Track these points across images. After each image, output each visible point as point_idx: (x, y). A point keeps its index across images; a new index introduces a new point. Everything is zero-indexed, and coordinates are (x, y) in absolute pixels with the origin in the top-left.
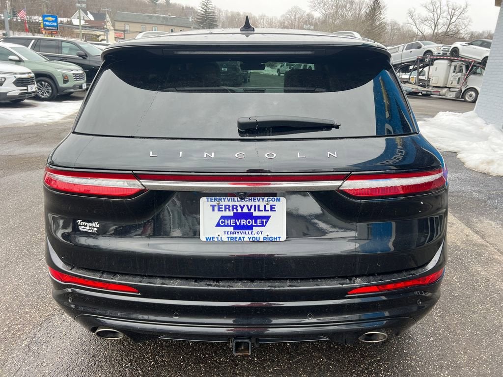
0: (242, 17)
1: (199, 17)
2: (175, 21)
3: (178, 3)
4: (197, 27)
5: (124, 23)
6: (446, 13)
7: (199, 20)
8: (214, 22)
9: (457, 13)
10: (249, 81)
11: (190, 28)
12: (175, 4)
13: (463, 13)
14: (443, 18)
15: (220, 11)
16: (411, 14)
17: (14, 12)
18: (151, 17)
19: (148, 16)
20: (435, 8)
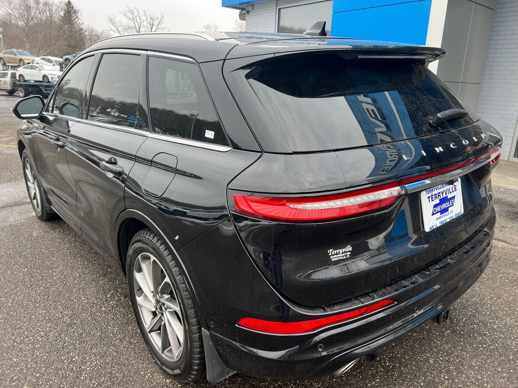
6: (146, 22)
9: (156, 23)
13: (161, 23)
14: (144, 27)
16: (111, 21)
20: (134, 16)
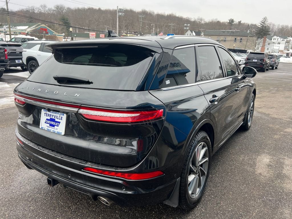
0: (289, 28)
1: (257, 30)
2: (238, 33)
3: (246, 22)
4: (252, 36)
5: (208, 36)
7: (258, 32)
8: (267, 32)
10: (276, 68)
11: (247, 36)
12: (244, 23)
15: (274, 25)
17: (156, 33)
18: (224, 32)
19: (223, 31)
